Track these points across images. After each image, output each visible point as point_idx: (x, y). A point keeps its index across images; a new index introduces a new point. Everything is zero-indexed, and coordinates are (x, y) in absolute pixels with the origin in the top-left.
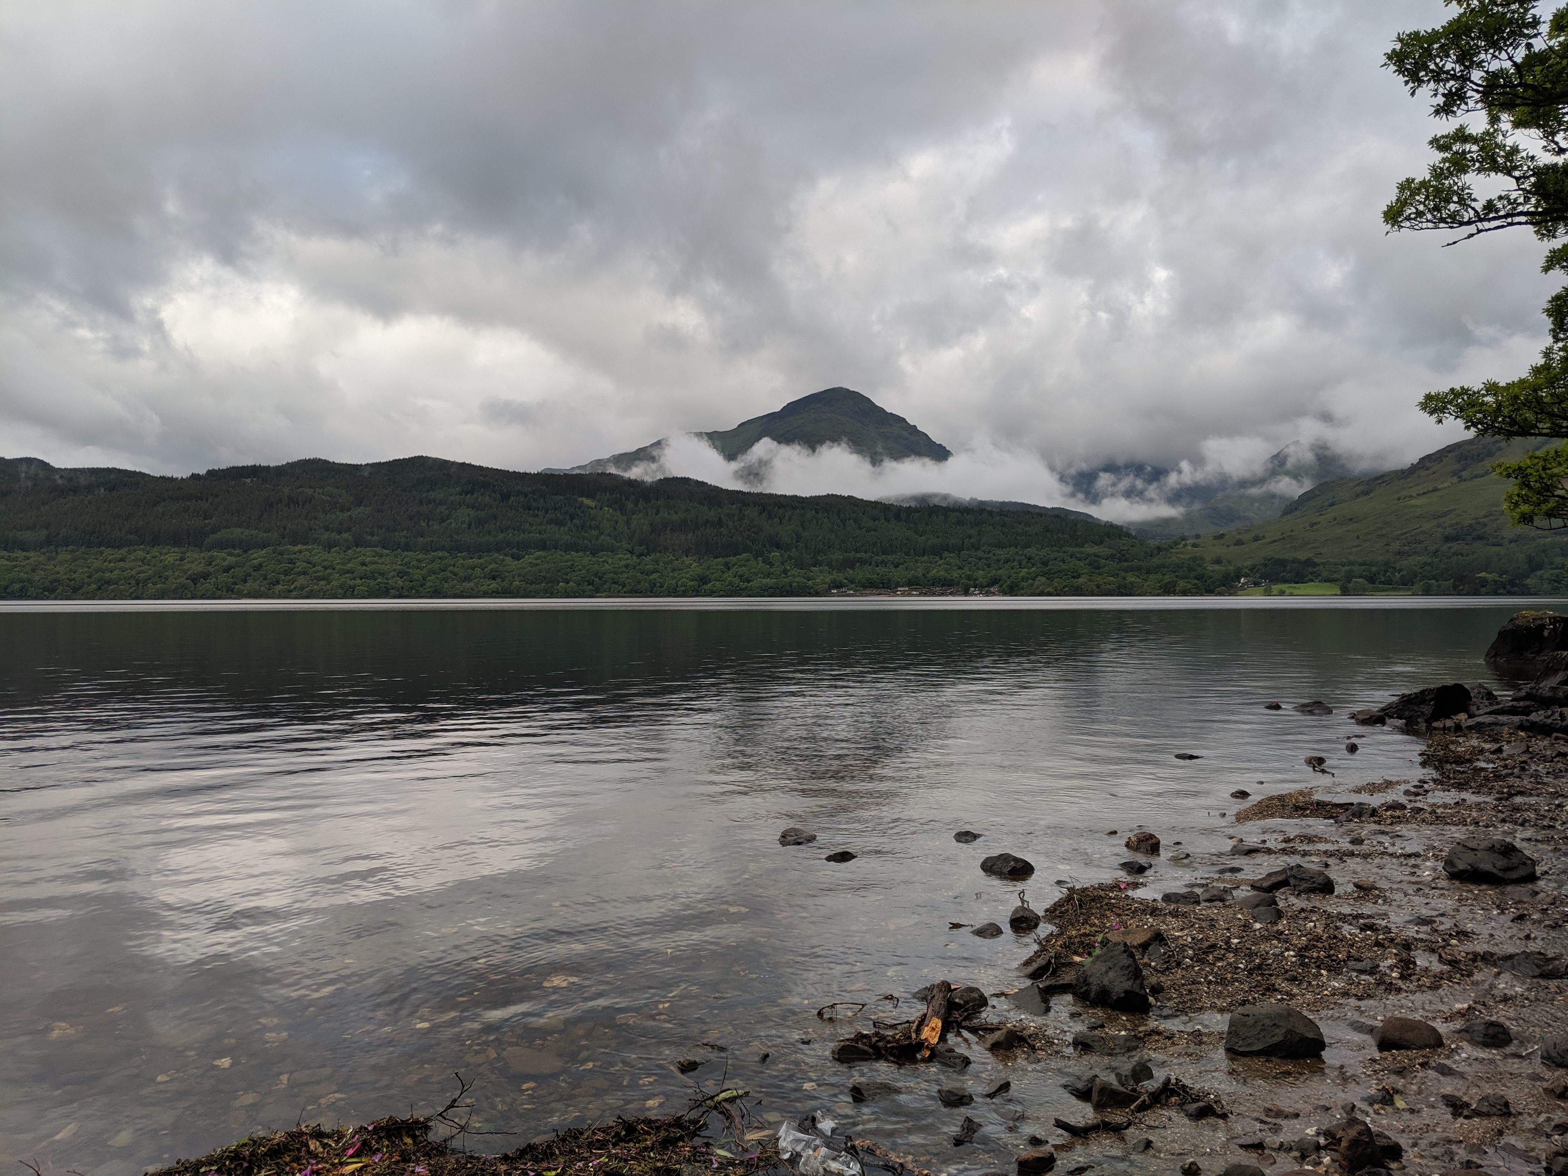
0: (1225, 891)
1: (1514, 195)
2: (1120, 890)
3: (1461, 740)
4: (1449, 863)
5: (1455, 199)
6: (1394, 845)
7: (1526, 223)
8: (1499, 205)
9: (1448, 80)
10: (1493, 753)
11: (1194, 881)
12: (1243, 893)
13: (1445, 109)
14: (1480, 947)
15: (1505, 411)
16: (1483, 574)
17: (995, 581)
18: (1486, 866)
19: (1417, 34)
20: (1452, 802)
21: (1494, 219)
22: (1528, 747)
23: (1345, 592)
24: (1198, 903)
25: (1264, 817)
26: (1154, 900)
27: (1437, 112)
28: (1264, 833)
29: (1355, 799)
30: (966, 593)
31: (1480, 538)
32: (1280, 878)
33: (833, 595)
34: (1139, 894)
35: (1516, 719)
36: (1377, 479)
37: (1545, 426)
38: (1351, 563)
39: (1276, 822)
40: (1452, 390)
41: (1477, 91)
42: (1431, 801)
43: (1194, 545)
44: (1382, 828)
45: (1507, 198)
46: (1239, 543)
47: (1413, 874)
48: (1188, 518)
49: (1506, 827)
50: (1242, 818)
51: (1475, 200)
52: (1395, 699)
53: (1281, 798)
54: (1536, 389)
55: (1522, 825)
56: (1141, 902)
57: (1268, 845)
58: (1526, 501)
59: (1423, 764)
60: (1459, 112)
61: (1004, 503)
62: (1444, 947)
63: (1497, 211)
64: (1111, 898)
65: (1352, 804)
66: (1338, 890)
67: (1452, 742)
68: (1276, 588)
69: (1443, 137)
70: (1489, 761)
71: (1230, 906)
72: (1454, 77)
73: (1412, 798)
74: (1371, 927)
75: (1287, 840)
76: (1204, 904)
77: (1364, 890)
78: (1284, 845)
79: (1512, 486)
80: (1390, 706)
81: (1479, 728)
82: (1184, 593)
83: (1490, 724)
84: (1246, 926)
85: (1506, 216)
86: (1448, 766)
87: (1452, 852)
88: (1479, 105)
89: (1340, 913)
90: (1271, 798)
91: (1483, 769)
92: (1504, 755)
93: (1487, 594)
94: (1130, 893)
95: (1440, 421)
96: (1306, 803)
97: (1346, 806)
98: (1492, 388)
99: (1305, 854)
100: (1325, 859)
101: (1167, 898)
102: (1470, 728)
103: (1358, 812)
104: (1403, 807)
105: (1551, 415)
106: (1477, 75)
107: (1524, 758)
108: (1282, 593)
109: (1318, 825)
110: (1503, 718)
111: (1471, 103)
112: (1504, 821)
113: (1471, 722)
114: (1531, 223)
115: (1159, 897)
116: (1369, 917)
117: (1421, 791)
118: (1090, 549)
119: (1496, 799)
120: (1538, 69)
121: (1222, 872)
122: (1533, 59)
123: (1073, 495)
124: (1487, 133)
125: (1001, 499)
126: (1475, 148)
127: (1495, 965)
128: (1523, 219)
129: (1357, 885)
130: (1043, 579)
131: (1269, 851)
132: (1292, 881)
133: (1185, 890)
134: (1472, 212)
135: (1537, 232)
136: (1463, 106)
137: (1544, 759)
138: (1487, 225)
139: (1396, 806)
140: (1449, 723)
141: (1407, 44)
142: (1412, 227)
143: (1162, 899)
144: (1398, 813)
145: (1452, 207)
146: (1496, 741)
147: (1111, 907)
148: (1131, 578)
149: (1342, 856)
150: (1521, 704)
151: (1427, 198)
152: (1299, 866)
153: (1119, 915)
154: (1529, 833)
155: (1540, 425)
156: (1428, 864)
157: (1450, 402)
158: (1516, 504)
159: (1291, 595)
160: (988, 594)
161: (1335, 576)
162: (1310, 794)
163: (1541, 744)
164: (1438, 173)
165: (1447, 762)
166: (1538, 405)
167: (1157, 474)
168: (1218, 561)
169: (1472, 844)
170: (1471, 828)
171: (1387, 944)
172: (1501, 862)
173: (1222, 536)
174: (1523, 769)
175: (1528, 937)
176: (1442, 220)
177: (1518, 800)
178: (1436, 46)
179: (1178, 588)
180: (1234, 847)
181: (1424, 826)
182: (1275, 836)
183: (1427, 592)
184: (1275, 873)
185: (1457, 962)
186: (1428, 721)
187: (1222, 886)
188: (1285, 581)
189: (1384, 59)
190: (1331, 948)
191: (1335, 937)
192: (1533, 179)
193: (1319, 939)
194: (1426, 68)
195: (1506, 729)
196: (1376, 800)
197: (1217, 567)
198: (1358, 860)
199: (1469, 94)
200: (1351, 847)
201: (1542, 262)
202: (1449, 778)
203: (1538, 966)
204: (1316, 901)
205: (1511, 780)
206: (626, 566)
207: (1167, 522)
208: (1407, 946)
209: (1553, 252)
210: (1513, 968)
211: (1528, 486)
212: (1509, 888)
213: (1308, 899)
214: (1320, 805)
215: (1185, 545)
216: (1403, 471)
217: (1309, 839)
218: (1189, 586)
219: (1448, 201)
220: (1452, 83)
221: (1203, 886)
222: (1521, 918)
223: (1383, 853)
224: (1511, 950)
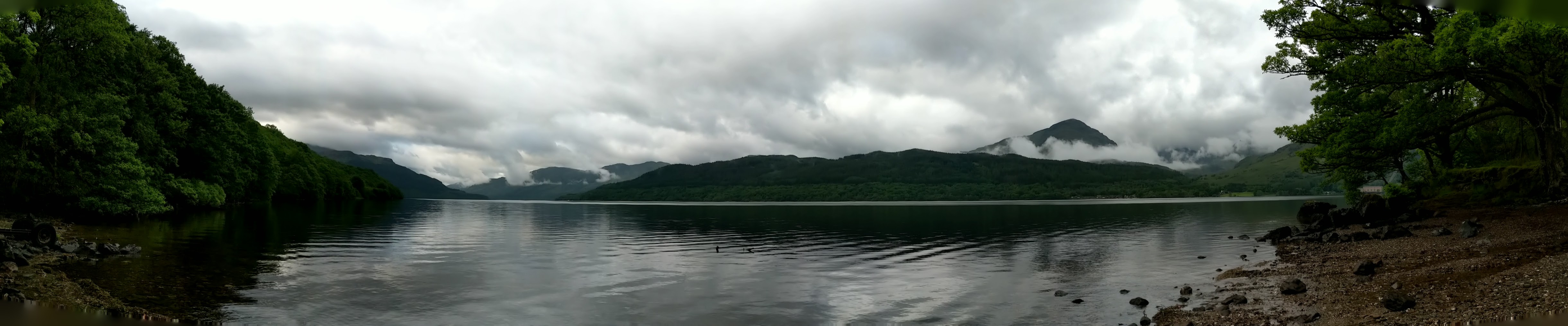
0: (1213, 305)
1: (1301, 65)
2: (1178, 308)
3: (1288, 245)
4: (1281, 288)
5: (1284, 64)
6: (1266, 284)
7: (1304, 74)
8: (1297, 68)
9: (1280, 26)
10: (1297, 249)
11: (1203, 303)
12: (1219, 306)
13: (1280, 35)
14: (1289, 315)
15: (1299, 135)
16: (1297, 189)
17: (1134, 193)
18: (1292, 288)
19: (1270, 11)
20: (1284, 267)
21: (1295, 72)
22: (1307, 246)
23: (1255, 195)
24: (1205, 310)
25: (1226, 278)
26: (1190, 311)
27: (1277, 36)
28: (1226, 283)
29: (1255, 269)
30: (1123, 197)
31: (1296, 176)
32: (1230, 299)
33: (1072, 199)
34: (1186, 309)
35: (1304, 237)
36: (1264, 156)
37: (1311, 140)
38: (1257, 185)
39: (1230, 279)
40: (1284, 127)
41: (1289, 31)
42: (1278, 267)
43: (1205, 179)
44: (1263, 278)
45: (1299, 66)
46: (1220, 178)
47: (1271, 293)
48: (1203, 169)
49: (1299, 274)
50: (1219, 279)
51: (1289, 65)
52: (1268, 233)
53: (1232, 271)
54: (1308, 128)
55: (1304, 273)
56: (1186, 312)
57: (1227, 288)
58: (1306, 164)
59: (1276, 255)
60: (1284, 37)
61: (1136, 162)
62: (1278, 317)
63: (1296, 70)
64: (1175, 311)
65: (1254, 271)
66: (1249, 302)
67: (1286, 247)
68: (1233, 194)
69: (1280, 44)
70: (1295, 252)
71: (1214, 311)
72: (1282, 26)
73: (1272, 267)
74: (1258, 313)
75: (1233, 286)
76: (1206, 311)
77: (1256, 300)
78: (1232, 287)
79: (1301, 159)
80: (1267, 235)
81: (1293, 241)
82: (1202, 196)
83: (1297, 239)
84: (1219, 317)
85: (1299, 71)
86: (1284, 255)
87: (1283, 285)
88: (1289, 36)
89: (1248, 310)
90: (1229, 271)
91: (1294, 255)
92: (1300, 250)
93: (1299, 195)
94: (1182, 309)
95: (1281, 137)
96: (1240, 272)
97: (1252, 272)
98: (1296, 127)
99: (1239, 290)
100: (1245, 291)
101: (1194, 310)
102: (1291, 241)
103: (1255, 273)
104: (1269, 270)
105: (1312, 136)
106: (1288, 26)
107: (1306, 250)
108: (1235, 196)
109: (1244, 279)
110: (1300, 237)
111: (1287, 35)
112: (1298, 272)
113: (1291, 239)
114: (1306, 74)
115: (1192, 309)
116: (1258, 309)
117: (1275, 264)
118: (1168, 180)
119: (1297, 265)
120: (1306, 27)
121: (1212, 299)
122: (1305, 24)
123: (1164, 160)
124: (1293, 44)
125: (1135, 161)
126: (1289, 48)
127: (1293, 320)
128: (1303, 73)
129: (1254, 299)
130: (1152, 192)
131: (1227, 290)
132: (1234, 300)
133: (1200, 306)
134: (1288, 69)
135: (1308, 77)
136: (1285, 35)
137: (1311, 250)
138: (1293, 74)
139: (1268, 270)
140: (1285, 240)
141: (1268, 14)
142: (1270, 72)
143: (1193, 310)
144: (1268, 272)
145: (1283, 66)
146: (1298, 245)
147: (1175, 315)
148: (1183, 191)
149: (1250, 289)
150: (1306, 232)
151: (1275, 63)
152: (1236, 295)
153: (1178, 317)
154: (1305, 276)
155: (1310, 140)
156: (1276, 289)
157: (1283, 131)
158: (1303, 165)
159: (1238, 196)
160: (1131, 198)
161: (1252, 190)
162: (1241, 268)
163: (1311, 245)
164: (1278, 55)
165: (1284, 253)
166: (1308, 132)
167: (1193, 152)
168: (1213, 185)
169: (1288, 281)
170: (1289, 275)
171: (1262, 318)
172: (1296, 286)
173: (1214, 175)
174: (1305, 254)
175: (1302, 310)
176: (1280, 71)
177: (1303, 265)
178: (1276, 15)
179: (1200, 195)
180: (1217, 289)
181: (1275, 276)
182: (1230, 284)
183: (1281, 195)
184: (1229, 298)
185: (1282, 321)
186: (1279, 240)
187: (1212, 304)
188: (1236, 192)
189: (1260, 17)
190: (1245, 322)
191: (1247, 318)
192: (1306, 61)
193: (1241, 319)
194: (1273, 22)
195: (1301, 241)
196: (1261, 269)
197: (1213, 187)
198: (1255, 290)
199: (1287, 31)
200: (1253, 286)
201: (1310, 87)
202: (1284, 259)
203: (1304, 319)
204: (1242, 307)
205: (1302, 258)
206: (991, 188)
207: (1195, 170)
208: (1268, 318)
209: (1313, 84)
210: (1298, 321)
211: (1306, 159)
212: (1298, 295)
213: (1239, 306)
214: (1244, 272)
215: (1202, 179)
216: (1272, 153)
217: (1240, 285)
218: (1204, 194)
219: (1282, 65)
220: (1281, 27)
221: (1206, 304)
222: (1301, 304)
223: (1263, 287)
224: (1298, 315)
